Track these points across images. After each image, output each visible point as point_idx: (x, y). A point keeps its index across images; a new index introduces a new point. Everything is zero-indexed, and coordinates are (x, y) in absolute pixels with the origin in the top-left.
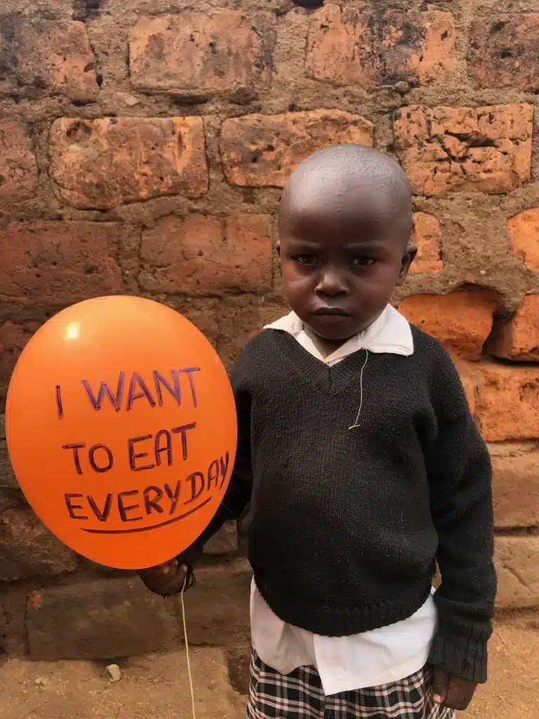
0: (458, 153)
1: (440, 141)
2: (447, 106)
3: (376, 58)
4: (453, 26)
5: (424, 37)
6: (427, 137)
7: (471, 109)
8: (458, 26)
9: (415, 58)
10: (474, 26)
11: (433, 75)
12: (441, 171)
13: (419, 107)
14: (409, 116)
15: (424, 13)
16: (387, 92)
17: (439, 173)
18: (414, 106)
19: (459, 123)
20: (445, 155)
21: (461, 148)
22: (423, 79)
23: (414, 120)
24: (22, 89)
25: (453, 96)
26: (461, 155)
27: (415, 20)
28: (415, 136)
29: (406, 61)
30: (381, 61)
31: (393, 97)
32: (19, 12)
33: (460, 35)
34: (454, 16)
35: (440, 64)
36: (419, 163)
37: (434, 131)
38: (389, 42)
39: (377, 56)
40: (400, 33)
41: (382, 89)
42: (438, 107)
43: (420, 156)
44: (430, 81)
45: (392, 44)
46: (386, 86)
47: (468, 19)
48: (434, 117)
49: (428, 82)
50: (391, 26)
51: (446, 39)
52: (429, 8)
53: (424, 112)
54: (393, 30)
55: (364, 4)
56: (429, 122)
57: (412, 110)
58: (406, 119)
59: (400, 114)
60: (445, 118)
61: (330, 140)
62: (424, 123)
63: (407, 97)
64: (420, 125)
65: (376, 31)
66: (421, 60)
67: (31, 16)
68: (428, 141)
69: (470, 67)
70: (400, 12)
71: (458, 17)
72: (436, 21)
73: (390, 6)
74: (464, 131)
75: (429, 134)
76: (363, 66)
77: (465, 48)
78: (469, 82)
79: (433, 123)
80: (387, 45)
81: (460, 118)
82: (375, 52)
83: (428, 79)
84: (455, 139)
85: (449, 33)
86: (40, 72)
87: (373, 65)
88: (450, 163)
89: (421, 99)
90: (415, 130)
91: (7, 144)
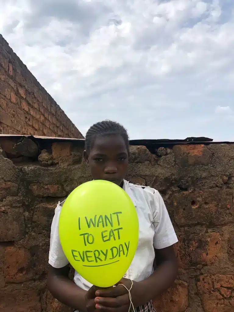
0: (227, 296)
1: (219, 290)
2: (220, 274)
3: (187, 256)
4: (220, 239)
5: (208, 245)
6: (213, 289)
7: (231, 276)
8: (222, 239)
9: (204, 255)
10: (229, 239)
11: (213, 261)
12: (220, 304)
13: (208, 275)
14: (203, 279)
15: (207, 234)
16: (193, 270)
17: (219, 305)
18: (206, 275)
19: (227, 282)
20: (222, 297)
21: (228, 293)
22: (208, 263)
23: (206, 282)
24: (37, 277)
25: (223, 270)
26: (229, 296)
27: (203, 238)
28: (207, 289)
29: (201, 256)
30: (189, 257)
31: (196, 271)
32: (38, 245)
33: (224, 243)
34: (220, 234)
35: (216, 256)
36: (210, 302)
37: (216, 287)
38: (193, 248)
39: (187, 255)
40: (197, 244)
41: (190, 269)
42: (217, 275)
43: (210, 298)
44: (212, 263)
45: (194, 249)
46: (192, 267)
47: (227, 236)
48: (215, 280)
49: (211, 264)
50: (193, 241)
51: (217, 245)
52: (209, 232)
53: (210, 277)
54: (194, 243)
55: (180, 233)
56: (213, 282)
57: (205, 277)
58: (202, 281)
59: (200, 279)
60: (220, 280)
61: (168, 292)
62: (210, 282)
63: (202, 271)
64: (209, 284)
65: (186, 244)
66: (207, 255)
67: (42, 246)
68: (213, 291)
69: (229, 257)
70: (196, 235)
71: (222, 235)
72: (213, 237)
73: (192, 233)
74: (229, 286)
75: (214, 288)
76: (182, 259)
77: (226, 248)
78: (230, 264)
79: (215, 283)
80: (192, 249)
81: (227, 280)
82: (186, 253)
83: (210, 263)
84: (225, 289)
85: (218, 242)
86: (45, 269)
87: (186, 259)
88: (224, 300)
89: (208, 271)
90: (207, 286)
91: (30, 300)
